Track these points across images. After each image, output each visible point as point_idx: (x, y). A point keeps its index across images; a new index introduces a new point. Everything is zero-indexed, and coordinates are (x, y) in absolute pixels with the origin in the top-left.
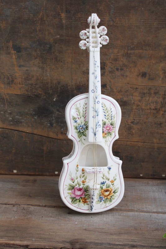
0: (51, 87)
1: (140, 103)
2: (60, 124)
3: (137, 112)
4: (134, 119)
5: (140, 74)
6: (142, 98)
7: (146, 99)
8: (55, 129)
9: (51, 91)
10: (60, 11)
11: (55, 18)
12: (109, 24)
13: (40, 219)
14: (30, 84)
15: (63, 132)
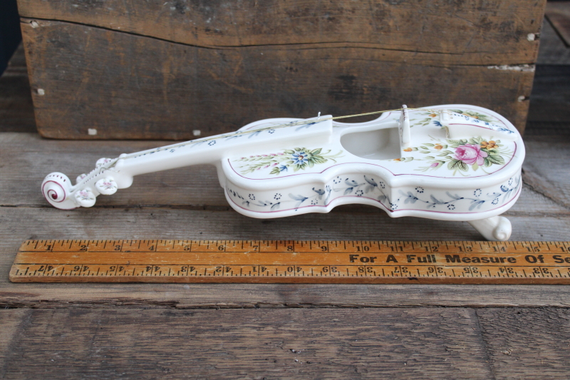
8: (191, 21)
15: (212, 28)
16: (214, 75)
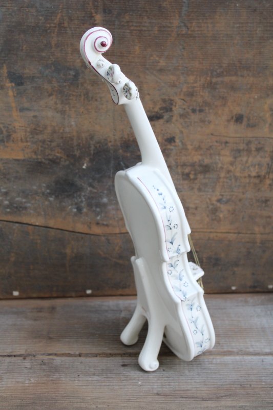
0: (78, 145)
1: (233, 166)
2: (94, 208)
3: (227, 182)
4: (222, 195)
5: (232, 118)
6: (235, 158)
7: (242, 160)
8: (87, 218)
9: (79, 151)
10: (93, 11)
11: (84, 24)
12: (179, 33)
13: (75, 380)
14: (41, 141)
15: (101, 222)
16: (101, 253)
